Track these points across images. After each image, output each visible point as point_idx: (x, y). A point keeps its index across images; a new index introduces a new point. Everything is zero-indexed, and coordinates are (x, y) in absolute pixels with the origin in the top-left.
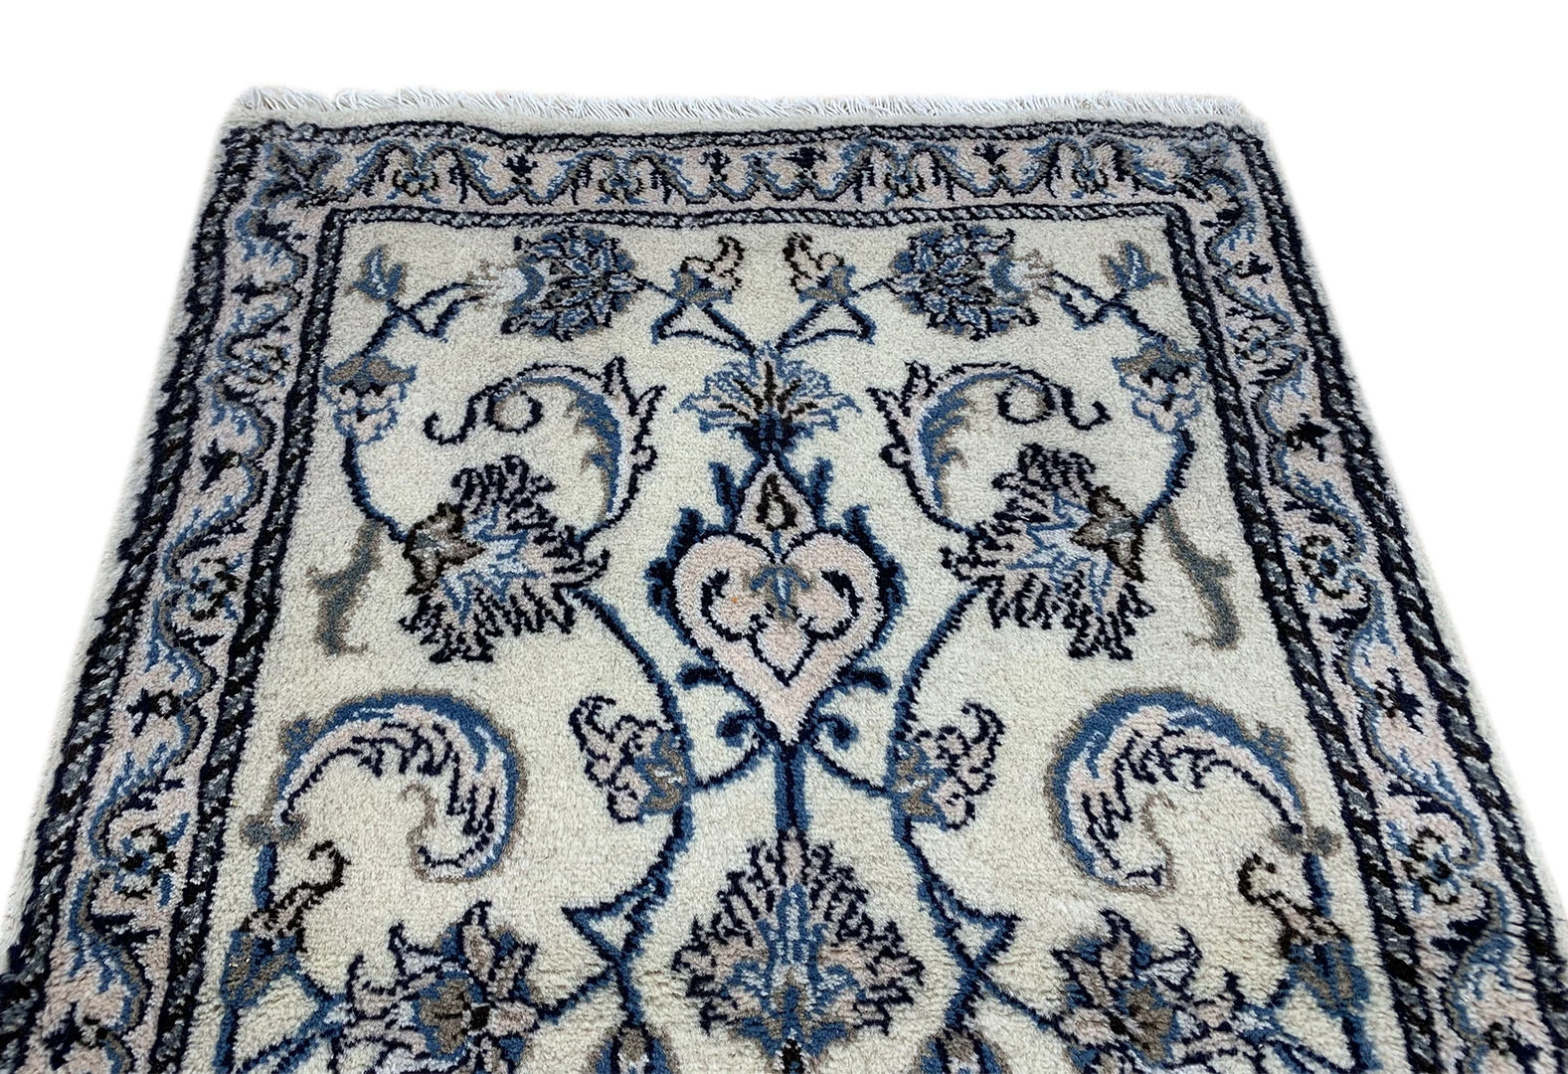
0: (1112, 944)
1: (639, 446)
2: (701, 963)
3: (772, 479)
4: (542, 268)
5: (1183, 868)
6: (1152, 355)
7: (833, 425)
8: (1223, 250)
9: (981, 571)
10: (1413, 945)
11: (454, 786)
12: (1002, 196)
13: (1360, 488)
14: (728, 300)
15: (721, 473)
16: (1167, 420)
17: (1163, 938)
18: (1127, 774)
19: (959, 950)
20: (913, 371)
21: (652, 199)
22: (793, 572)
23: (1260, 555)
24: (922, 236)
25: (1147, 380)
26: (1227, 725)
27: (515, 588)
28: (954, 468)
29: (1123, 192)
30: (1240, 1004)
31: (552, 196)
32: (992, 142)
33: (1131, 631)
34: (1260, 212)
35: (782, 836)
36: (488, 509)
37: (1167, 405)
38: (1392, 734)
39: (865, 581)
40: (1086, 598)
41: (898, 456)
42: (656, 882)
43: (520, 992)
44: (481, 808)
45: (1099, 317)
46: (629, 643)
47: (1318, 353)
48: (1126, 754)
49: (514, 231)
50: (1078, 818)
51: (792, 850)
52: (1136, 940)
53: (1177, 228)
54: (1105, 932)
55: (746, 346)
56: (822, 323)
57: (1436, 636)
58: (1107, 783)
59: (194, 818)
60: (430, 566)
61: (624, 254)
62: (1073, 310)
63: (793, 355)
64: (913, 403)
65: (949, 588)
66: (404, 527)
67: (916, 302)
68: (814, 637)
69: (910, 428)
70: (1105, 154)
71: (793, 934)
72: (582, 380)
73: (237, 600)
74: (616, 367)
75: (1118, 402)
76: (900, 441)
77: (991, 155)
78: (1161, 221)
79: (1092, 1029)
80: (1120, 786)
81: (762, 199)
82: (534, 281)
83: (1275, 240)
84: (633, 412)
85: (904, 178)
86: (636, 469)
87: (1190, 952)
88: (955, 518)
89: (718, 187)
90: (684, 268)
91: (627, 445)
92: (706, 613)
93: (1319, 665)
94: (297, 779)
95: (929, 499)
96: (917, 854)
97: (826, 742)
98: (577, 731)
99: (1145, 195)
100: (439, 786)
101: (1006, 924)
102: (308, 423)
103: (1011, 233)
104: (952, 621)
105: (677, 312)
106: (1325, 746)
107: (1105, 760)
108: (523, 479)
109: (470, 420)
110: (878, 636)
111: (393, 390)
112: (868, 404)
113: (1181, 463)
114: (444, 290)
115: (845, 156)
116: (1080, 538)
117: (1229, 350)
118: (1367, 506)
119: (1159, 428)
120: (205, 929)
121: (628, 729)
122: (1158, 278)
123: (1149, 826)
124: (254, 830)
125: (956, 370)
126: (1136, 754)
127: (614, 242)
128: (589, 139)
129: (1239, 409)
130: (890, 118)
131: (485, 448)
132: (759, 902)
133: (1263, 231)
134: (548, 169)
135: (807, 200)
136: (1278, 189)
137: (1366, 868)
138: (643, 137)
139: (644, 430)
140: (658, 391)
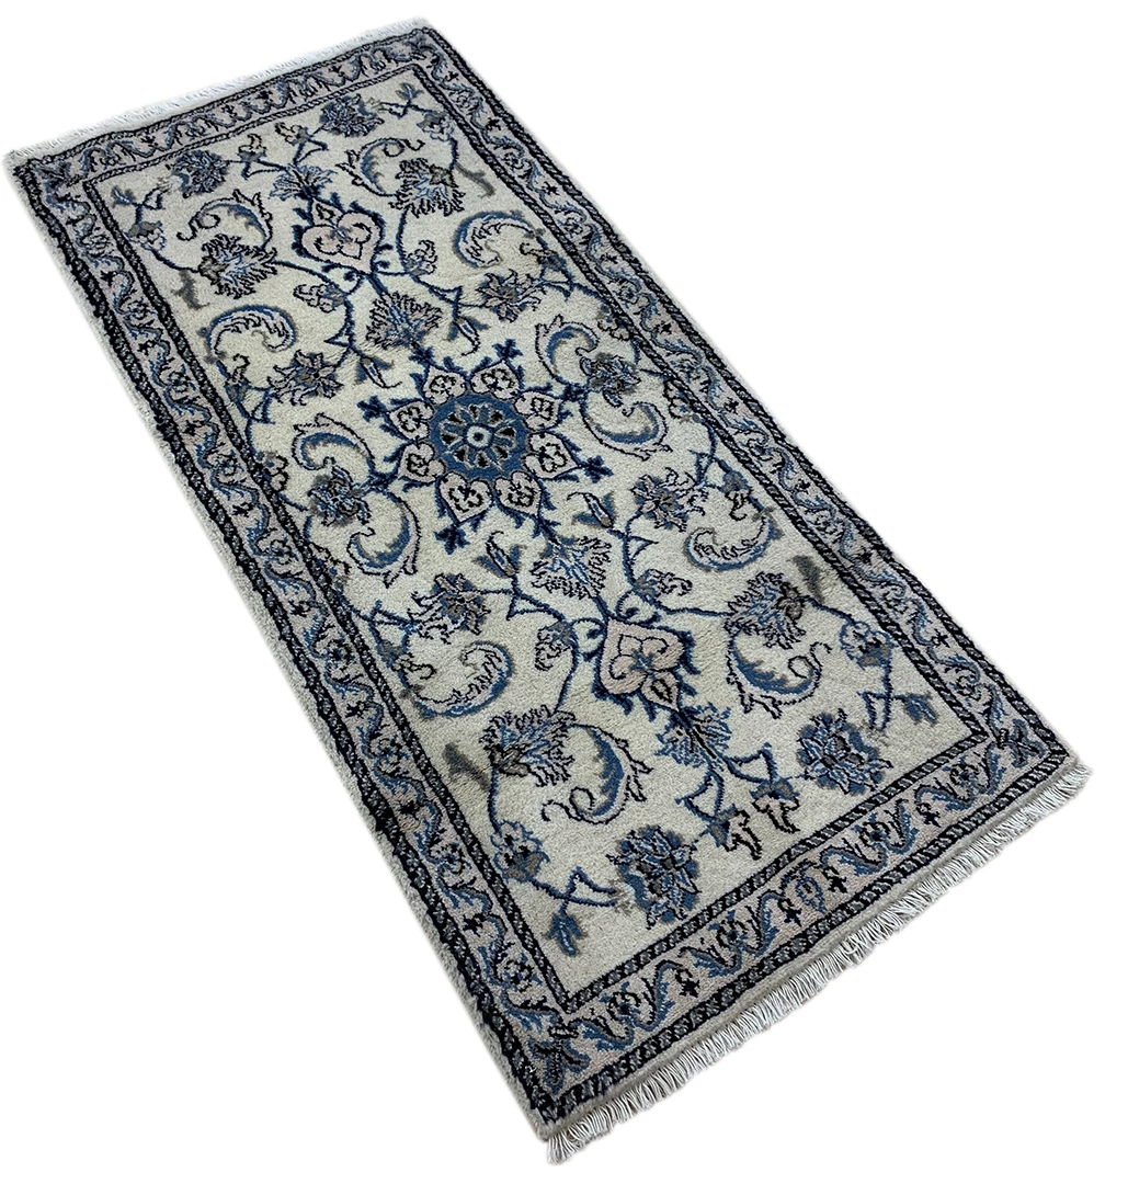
0: (492, 281)
1: (263, 214)
2: (375, 336)
3: (318, 205)
4: (184, 171)
5: (503, 255)
6: (429, 118)
7: (330, 181)
8: (438, 74)
9: (405, 204)
10: (574, 247)
11: (268, 326)
12: (348, 83)
13: (516, 134)
14: (265, 156)
15: (299, 211)
16: (445, 137)
17: (505, 273)
18: (476, 239)
19: (449, 301)
20: (349, 154)
21: (211, 132)
22: (342, 229)
23: (492, 165)
24: (326, 107)
25: (431, 126)
26: (501, 215)
27: (249, 270)
28: (380, 178)
29: (393, 66)
30: (533, 280)
31: (170, 146)
32: (334, 64)
33: (461, 202)
34: (446, 56)
35: (381, 296)
36: (221, 253)
37: (442, 132)
38: (551, 199)
39: (368, 221)
40: (442, 198)
41: (358, 181)
42: (349, 321)
43: (324, 365)
44: (281, 329)
45: (405, 112)
46: (299, 268)
47: (486, 97)
48: (474, 233)
49: (163, 164)
50: (468, 256)
51: (386, 297)
52: (497, 277)
53: (418, 72)
54: (488, 279)
55: (282, 168)
56: (306, 150)
57: (555, 168)
58: (472, 243)
59: (186, 365)
60: (213, 275)
61: (214, 155)
62: (395, 113)
63: (301, 164)
64: (354, 164)
65: (398, 214)
66: (195, 268)
67: (337, 131)
68: (361, 243)
69: (358, 171)
70: (379, 54)
71: (398, 317)
72: (228, 202)
73: (150, 308)
74: (236, 193)
75: (425, 137)
76: (357, 177)
77: (336, 70)
78: (412, 71)
79: (494, 302)
80: (476, 243)
81: (255, 116)
82: (185, 179)
83: (455, 64)
84: (253, 204)
85: (307, 89)
86: (267, 221)
87: (514, 273)
88: (388, 193)
89: (235, 118)
90: (240, 151)
91: (259, 216)
92: (320, 250)
93: (523, 189)
94: (213, 343)
95: (377, 190)
96: (424, 283)
97: (381, 269)
98: (298, 297)
99: (401, 65)
100: (263, 328)
101: (460, 289)
102: (133, 252)
103: (359, 95)
104: (403, 221)
105: (248, 167)
106: (533, 209)
107: (468, 238)
108: (227, 239)
109: (194, 229)
110: (382, 235)
111: (157, 231)
112: (339, 170)
113: (455, 148)
114: (151, 193)
115: (279, 89)
116: (432, 183)
117: (455, 107)
118: (520, 139)
119: (442, 140)
120: (214, 390)
121: (315, 290)
122: (419, 92)
123: (489, 248)
124: (209, 360)
125: (364, 148)
126: (477, 233)
127: (207, 152)
128: (170, 120)
129: (467, 125)
130: (289, 69)
131: (206, 236)
132: (384, 314)
133: (450, 63)
134: (161, 138)
135: (274, 110)
136: (449, 46)
137: (554, 234)
138: (192, 111)
139: (261, 209)
140: (259, 194)
